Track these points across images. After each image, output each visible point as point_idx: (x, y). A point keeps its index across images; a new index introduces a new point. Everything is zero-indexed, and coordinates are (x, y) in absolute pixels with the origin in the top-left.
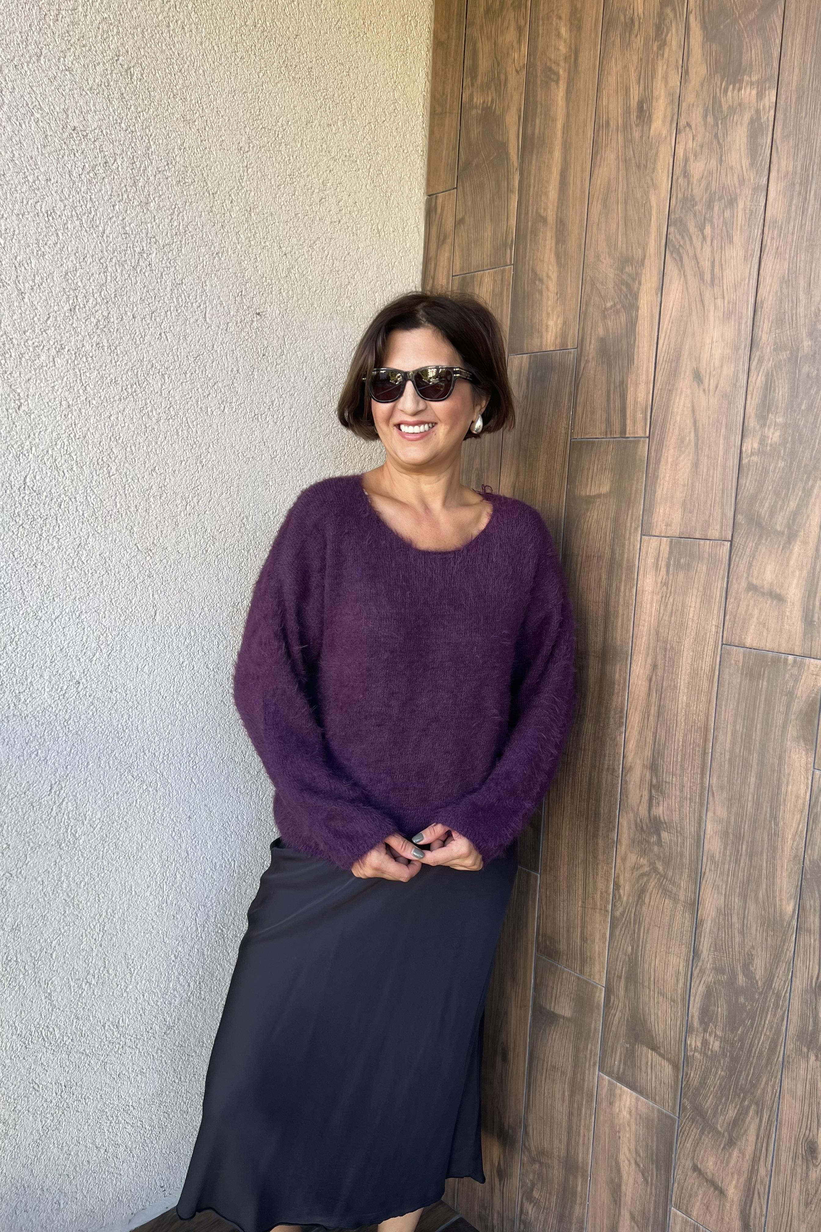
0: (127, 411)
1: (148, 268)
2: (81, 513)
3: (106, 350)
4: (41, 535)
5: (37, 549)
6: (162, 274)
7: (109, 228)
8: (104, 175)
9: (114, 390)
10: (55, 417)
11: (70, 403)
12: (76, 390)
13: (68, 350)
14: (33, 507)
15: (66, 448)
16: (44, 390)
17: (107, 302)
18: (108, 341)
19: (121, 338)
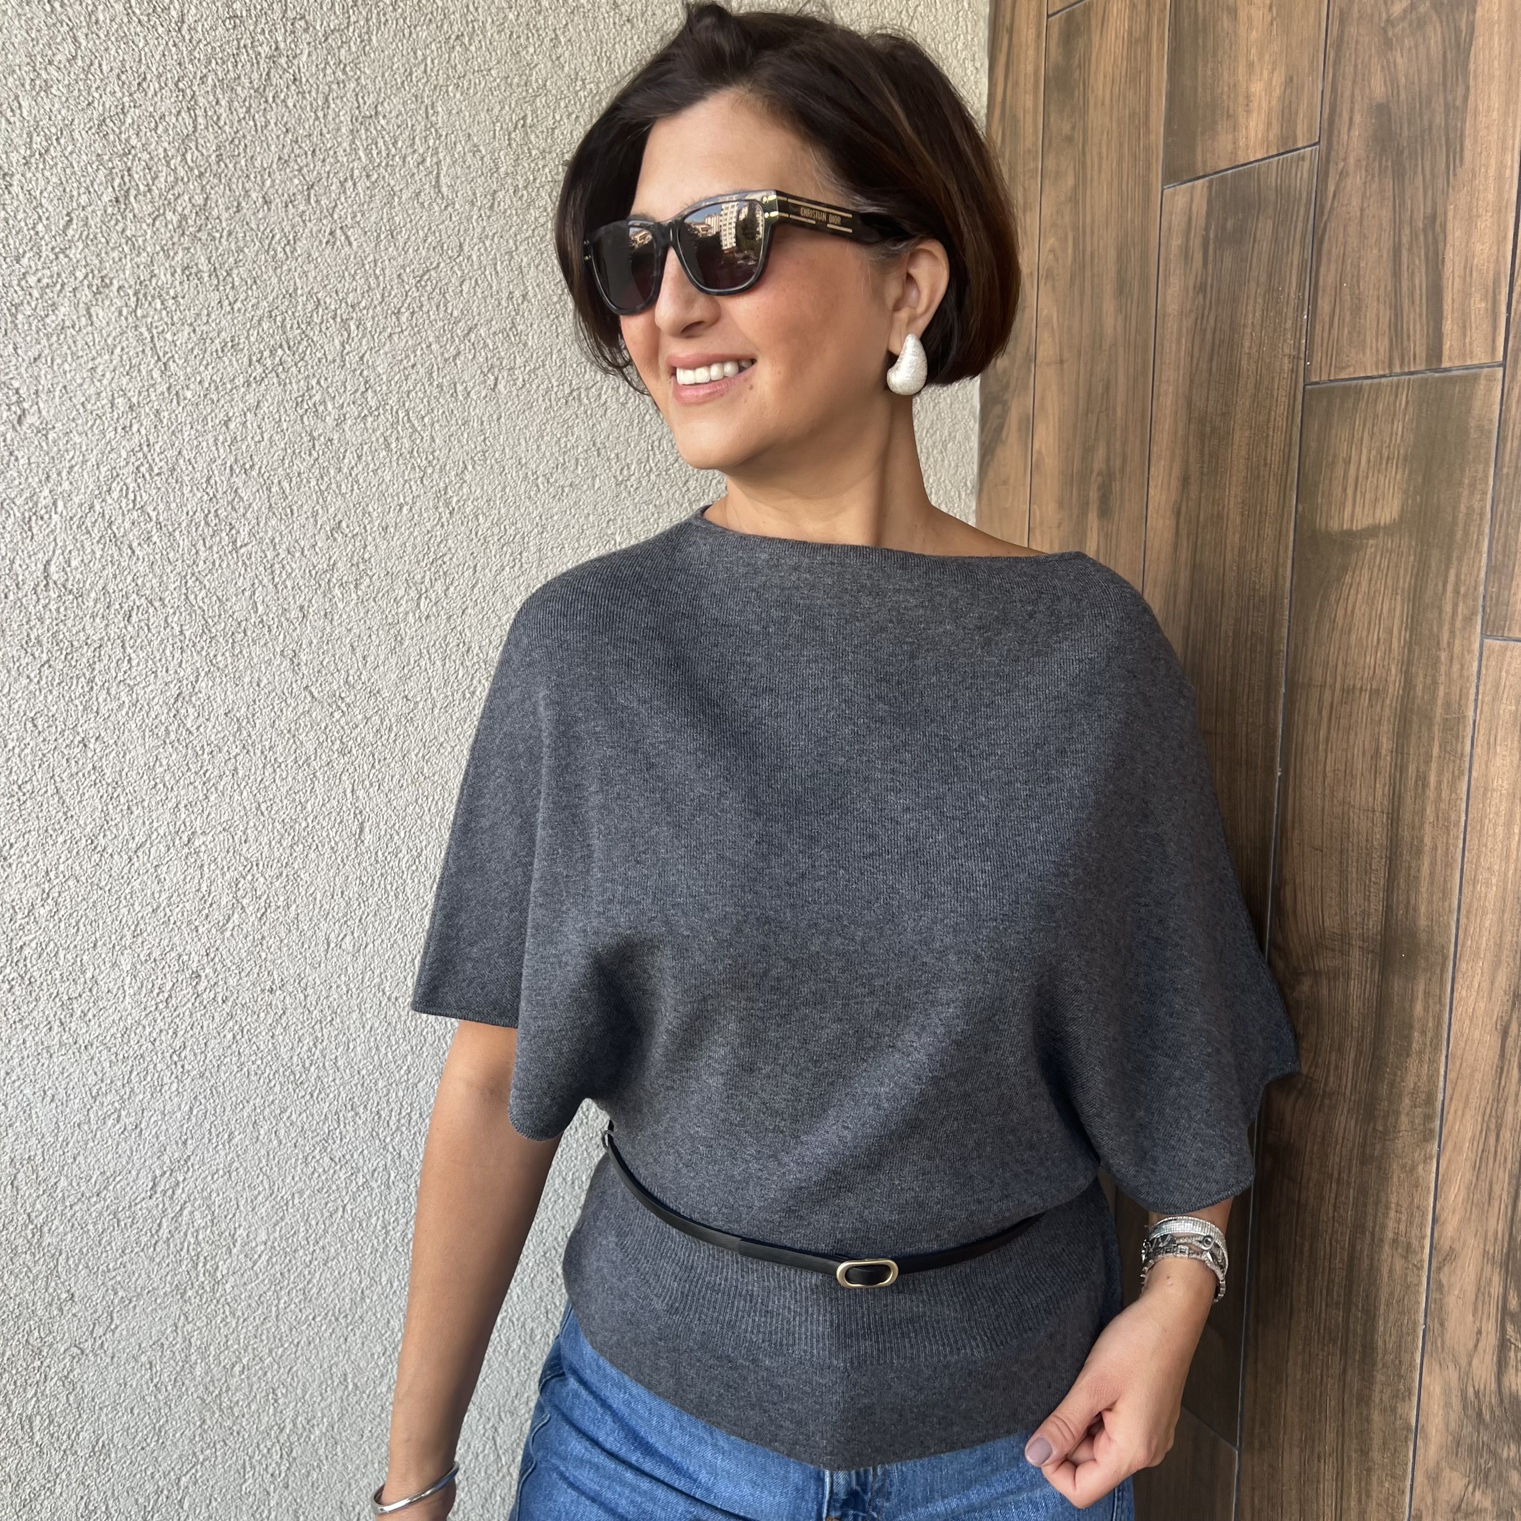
1: (293, 87)
2: (177, 629)
3: (206, 279)
4: (91, 681)
5: (85, 709)
6: (326, 99)
9: (233, 365)
10: (103, 432)
11: (134, 400)
12: (144, 372)
13: (120, 288)
14: (70, 623)
15: (131, 496)
16: (73, 379)
17: (201, 175)
18: (209, 259)
19: (240, 250)
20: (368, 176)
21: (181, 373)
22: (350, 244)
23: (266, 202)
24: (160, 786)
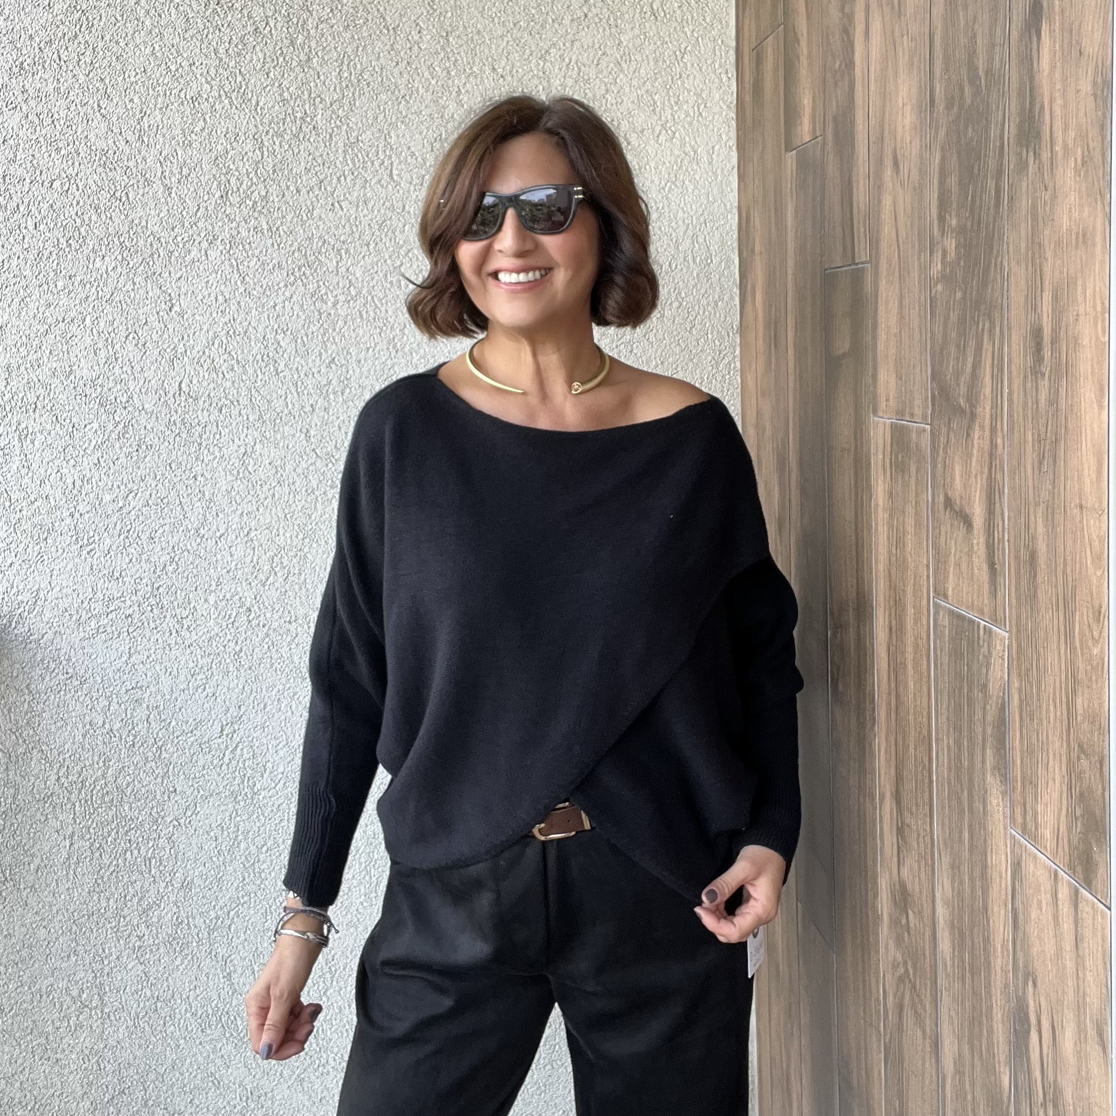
0: (294, 298)
1: (313, 132)
3: (266, 233)
4: (200, 444)
5: (197, 459)
6: (331, 136)
7: (263, 99)
8: (254, 43)
9: (278, 277)
10: (211, 314)
11: (227, 297)
12: (233, 282)
13: (222, 240)
14: (190, 413)
15: (224, 347)
16: (197, 287)
17: (265, 180)
18: (267, 223)
19: (284, 217)
20: (353, 174)
21: (251, 282)
22: (342, 210)
23: (297, 191)
24: (234, 502)
